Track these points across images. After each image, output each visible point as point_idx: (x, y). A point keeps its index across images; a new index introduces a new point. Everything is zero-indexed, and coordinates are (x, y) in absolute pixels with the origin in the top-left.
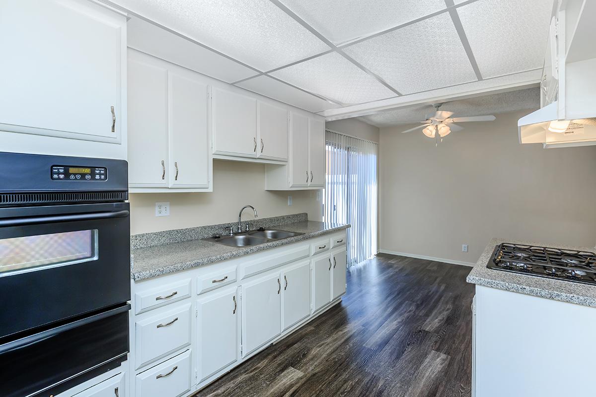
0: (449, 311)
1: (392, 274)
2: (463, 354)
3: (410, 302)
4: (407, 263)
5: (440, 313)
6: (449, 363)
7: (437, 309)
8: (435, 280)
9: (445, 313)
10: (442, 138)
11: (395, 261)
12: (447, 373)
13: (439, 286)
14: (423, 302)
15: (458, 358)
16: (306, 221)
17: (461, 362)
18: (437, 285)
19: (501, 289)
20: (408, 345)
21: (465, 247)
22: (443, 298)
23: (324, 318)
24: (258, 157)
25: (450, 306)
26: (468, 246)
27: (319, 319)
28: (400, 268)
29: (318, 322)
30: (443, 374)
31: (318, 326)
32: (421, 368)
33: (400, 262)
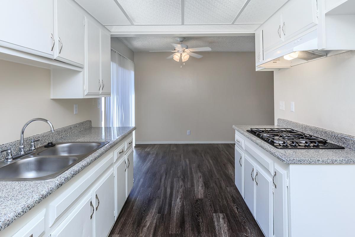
0: (202, 178)
1: (153, 159)
2: (229, 208)
3: (177, 179)
4: (157, 149)
5: (198, 181)
6: (228, 220)
7: (195, 179)
8: (181, 157)
9: (201, 180)
10: (184, 62)
11: (149, 149)
12: (232, 229)
13: (185, 161)
14: (184, 176)
15: (228, 212)
16: (91, 128)
17: (232, 215)
18: (183, 160)
19: (307, 164)
20: (198, 216)
21: (189, 132)
22: (193, 169)
23: (122, 220)
24: (55, 58)
25: (200, 174)
26: (190, 131)
27: (119, 222)
28: (155, 154)
29: (119, 226)
30: (231, 231)
31: (121, 230)
32: (217, 233)
33: (152, 149)
